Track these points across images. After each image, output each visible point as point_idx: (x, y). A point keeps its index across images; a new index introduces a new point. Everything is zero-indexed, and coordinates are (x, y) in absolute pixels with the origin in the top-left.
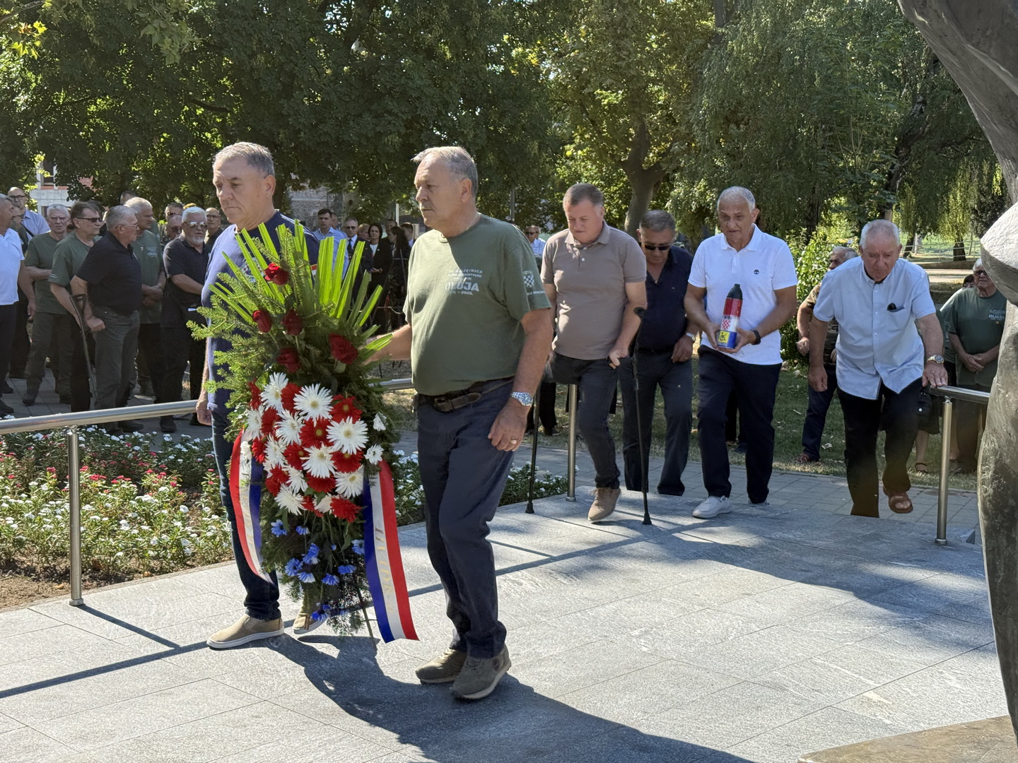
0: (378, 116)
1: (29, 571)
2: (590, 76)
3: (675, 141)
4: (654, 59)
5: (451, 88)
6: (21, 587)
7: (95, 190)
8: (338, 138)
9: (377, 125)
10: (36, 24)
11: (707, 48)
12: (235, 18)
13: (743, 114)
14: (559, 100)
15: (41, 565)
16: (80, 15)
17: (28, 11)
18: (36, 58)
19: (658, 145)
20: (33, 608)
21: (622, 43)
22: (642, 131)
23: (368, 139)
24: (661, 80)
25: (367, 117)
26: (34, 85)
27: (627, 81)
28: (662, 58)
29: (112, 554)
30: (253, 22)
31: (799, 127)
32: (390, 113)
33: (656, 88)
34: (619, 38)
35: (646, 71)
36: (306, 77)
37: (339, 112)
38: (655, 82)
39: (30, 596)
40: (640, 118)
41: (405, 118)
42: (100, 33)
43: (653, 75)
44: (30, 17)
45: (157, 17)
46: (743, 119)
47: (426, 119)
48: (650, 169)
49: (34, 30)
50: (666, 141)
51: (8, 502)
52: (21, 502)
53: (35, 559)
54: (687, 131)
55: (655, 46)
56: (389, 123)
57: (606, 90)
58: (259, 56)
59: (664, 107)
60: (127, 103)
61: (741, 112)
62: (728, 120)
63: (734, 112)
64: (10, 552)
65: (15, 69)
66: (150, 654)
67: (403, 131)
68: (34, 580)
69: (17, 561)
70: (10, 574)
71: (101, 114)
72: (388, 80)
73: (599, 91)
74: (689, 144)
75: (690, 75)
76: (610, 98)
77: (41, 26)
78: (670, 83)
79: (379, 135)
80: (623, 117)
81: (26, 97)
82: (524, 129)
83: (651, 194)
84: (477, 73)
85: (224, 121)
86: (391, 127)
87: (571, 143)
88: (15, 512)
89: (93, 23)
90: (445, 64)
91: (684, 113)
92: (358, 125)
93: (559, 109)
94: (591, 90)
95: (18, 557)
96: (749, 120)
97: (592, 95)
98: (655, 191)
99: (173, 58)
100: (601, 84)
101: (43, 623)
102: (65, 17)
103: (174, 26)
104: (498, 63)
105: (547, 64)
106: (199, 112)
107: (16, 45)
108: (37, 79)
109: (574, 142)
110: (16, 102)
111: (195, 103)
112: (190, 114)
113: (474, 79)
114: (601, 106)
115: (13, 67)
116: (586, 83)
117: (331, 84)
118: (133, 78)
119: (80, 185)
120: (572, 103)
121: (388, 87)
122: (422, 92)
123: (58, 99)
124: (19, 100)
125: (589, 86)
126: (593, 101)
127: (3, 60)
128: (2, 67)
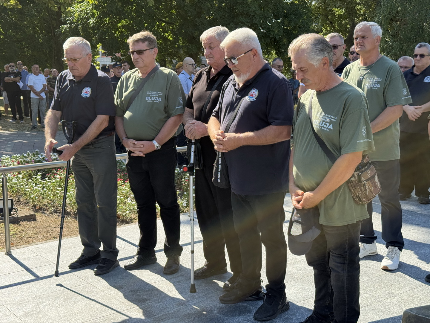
0: (236, 24)
2: (330, 3)
7: (122, 58)
13: (399, 17)
14: (316, 13)
18: (97, 4)
22: (353, 26)
24: (362, 3)
26: (96, 15)
27: (347, 4)
29: (124, 212)
31: (424, 23)
32: (242, 23)
33: (360, 7)
36: (206, 8)
37: (220, 23)
38: (359, 4)
40: (352, 20)
41: (248, 24)
43: (358, 1)
46: (399, 20)
47: (257, 25)
57: (338, 8)
59: (364, 15)
60: (134, 21)
62: (392, 20)
63: (395, 17)
71: (124, 27)
73: (334, 9)
75: (375, 0)
76: (339, 12)
78: (366, 4)
80: (344, 20)
81: (93, 20)
82: (299, 27)
84: (279, 4)
85: (173, 28)
87: (322, 32)
91: (372, 17)
93: (316, 17)
94: (331, 9)
96: (402, 20)
97: (331, 11)
99: (151, 3)
100: (335, 6)
106: (163, 24)
110: (89, 23)
111: (160, 21)
112: (159, 26)
113: (278, 6)
114: (335, 15)
115: (88, 8)
116: (328, 6)
117: (217, 11)
118: (136, 11)
119: (115, 56)
120: (322, 15)
121: (241, 11)
122: (255, 13)
123: (106, 21)
124: (91, 22)
125: (329, 7)
126: (332, 13)
127: (84, 5)
128: (83, 8)
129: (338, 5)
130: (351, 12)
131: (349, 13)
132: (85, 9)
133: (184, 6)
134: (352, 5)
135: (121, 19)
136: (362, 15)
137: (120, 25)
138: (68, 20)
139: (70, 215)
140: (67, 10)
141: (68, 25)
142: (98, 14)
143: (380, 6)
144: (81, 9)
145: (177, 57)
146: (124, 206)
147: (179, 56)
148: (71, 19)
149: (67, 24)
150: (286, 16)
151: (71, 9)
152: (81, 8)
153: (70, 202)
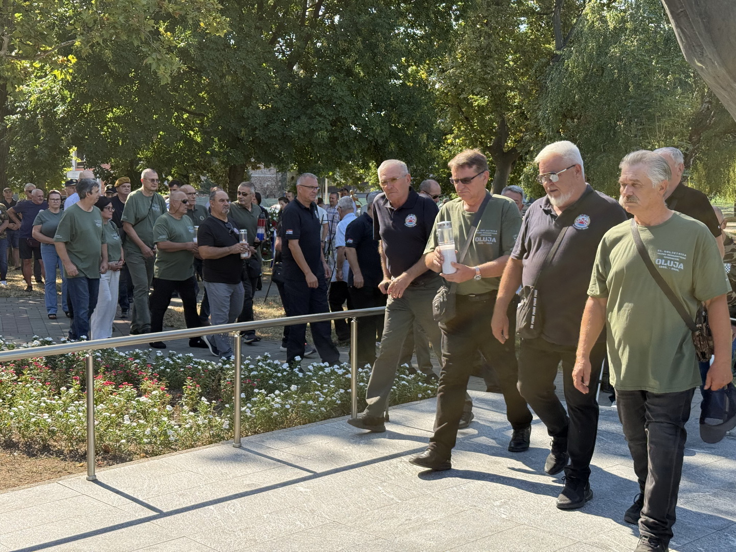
0: (311, 118)
1: (59, 453)
2: (465, 86)
3: (527, 130)
4: (511, 72)
5: (364, 97)
6: (53, 466)
7: (112, 172)
8: (283, 134)
9: (311, 125)
10: (70, 57)
11: (549, 65)
12: (211, 50)
13: (577, 112)
14: (442, 103)
15: (67, 448)
16: (101, 50)
17: (65, 48)
18: (70, 81)
19: (514, 134)
20: (60, 482)
21: (488, 62)
22: (503, 124)
23: (304, 134)
24: (516, 88)
25: (304, 119)
26: (69, 99)
27: (492, 89)
28: (517, 72)
29: (118, 441)
30: (223, 53)
31: (618, 121)
32: (320, 115)
33: (513, 93)
34: (485, 58)
35: (506, 82)
36: (260, 90)
37: (284, 115)
38: (512, 89)
39: (58, 472)
40: (501, 116)
41: (331, 119)
42: (115, 62)
43: (510, 84)
44: (66, 52)
45: (155, 51)
46: (576, 116)
47: (346, 119)
48: (509, 152)
49: (68, 60)
50: (521, 131)
51: (45, 402)
52: (54, 402)
53: (63, 444)
54: (536, 125)
55: (511, 63)
56: (320, 122)
57: (477, 95)
58: (227, 77)
59: (519, 107)
60: (134, 110)
61: (575, 111)
62: (565, 116)
63: (571, 110)
64: (46, 439)
65: (55, 89)
66: (143, 517)
67: (329, 128)
68: (62, 460)
69: (51, 445)
70: (46, 455)
71: (116, 119)
72: (318, 92)
73: (471, 96)
74: (537, 134)
75: (537, 84)
76: (480, 101)
77: (73, 58)
78: (523, 90)
79: (312, 131)
80: (488, 115)
81: (63, 108)
82: (416, 125)
83: (510, 170)
84: (382, 85)
85: (202, 123)
86: (321, 125)
87: (451, 134)
88: (50, 410)
89: (111, 55)
90: (360, 80)
91: (533, 111)
92: (298, 124)
93: (443, 109)
94: (465, 96)
95: (52, 442)
96: (581, 116)
97: (466, 99)
98: (512, 168)
99: (165, 80)
100: (472, 91)
101: (67, 493)
102: (91, 51)
103: (166, 58)
104: (399, 78)
105: (433, 78)
106: (185, 116)
107: (56, 72)
108: (71, 95)
109: (453, 133)
110: (56, 111)
111: (181, 110)
112: (178, 119)
113: (381, 90)
114: (472, 107)
115: (54, 87)
116: (462, 91)
117: (278, 96)
118: (138, 93)
119: (101, 168)
120: (452, 105)
121: (319, 97)
122: (343, 100)
123: (86, 109)
124: (59, 110)
125: (464, 93)
126: (467, 103)
127: (47, 81)
128: (46, 86)
129: (478, 90)
130: (499, 102)
131: (496, 104)
132: (49, 88)
133: (223, 86)
134: (500, 91)
135: (112, 107)
136: (517, 107)
137: (110, 115)
138: (18, 107)
139: (18, 448)
140: (17, 90)
141: (19, 116)
142: (73, 97)
143: (546, 94)
144: (42, 89)
145: (208, 170)
146: (117, 431)
147: (212, 170)
148: (23, 104)
149: (17, 113)
150: (393, 106)
151: (24, 88)
152: (41, 86)
153: (17, 425)
